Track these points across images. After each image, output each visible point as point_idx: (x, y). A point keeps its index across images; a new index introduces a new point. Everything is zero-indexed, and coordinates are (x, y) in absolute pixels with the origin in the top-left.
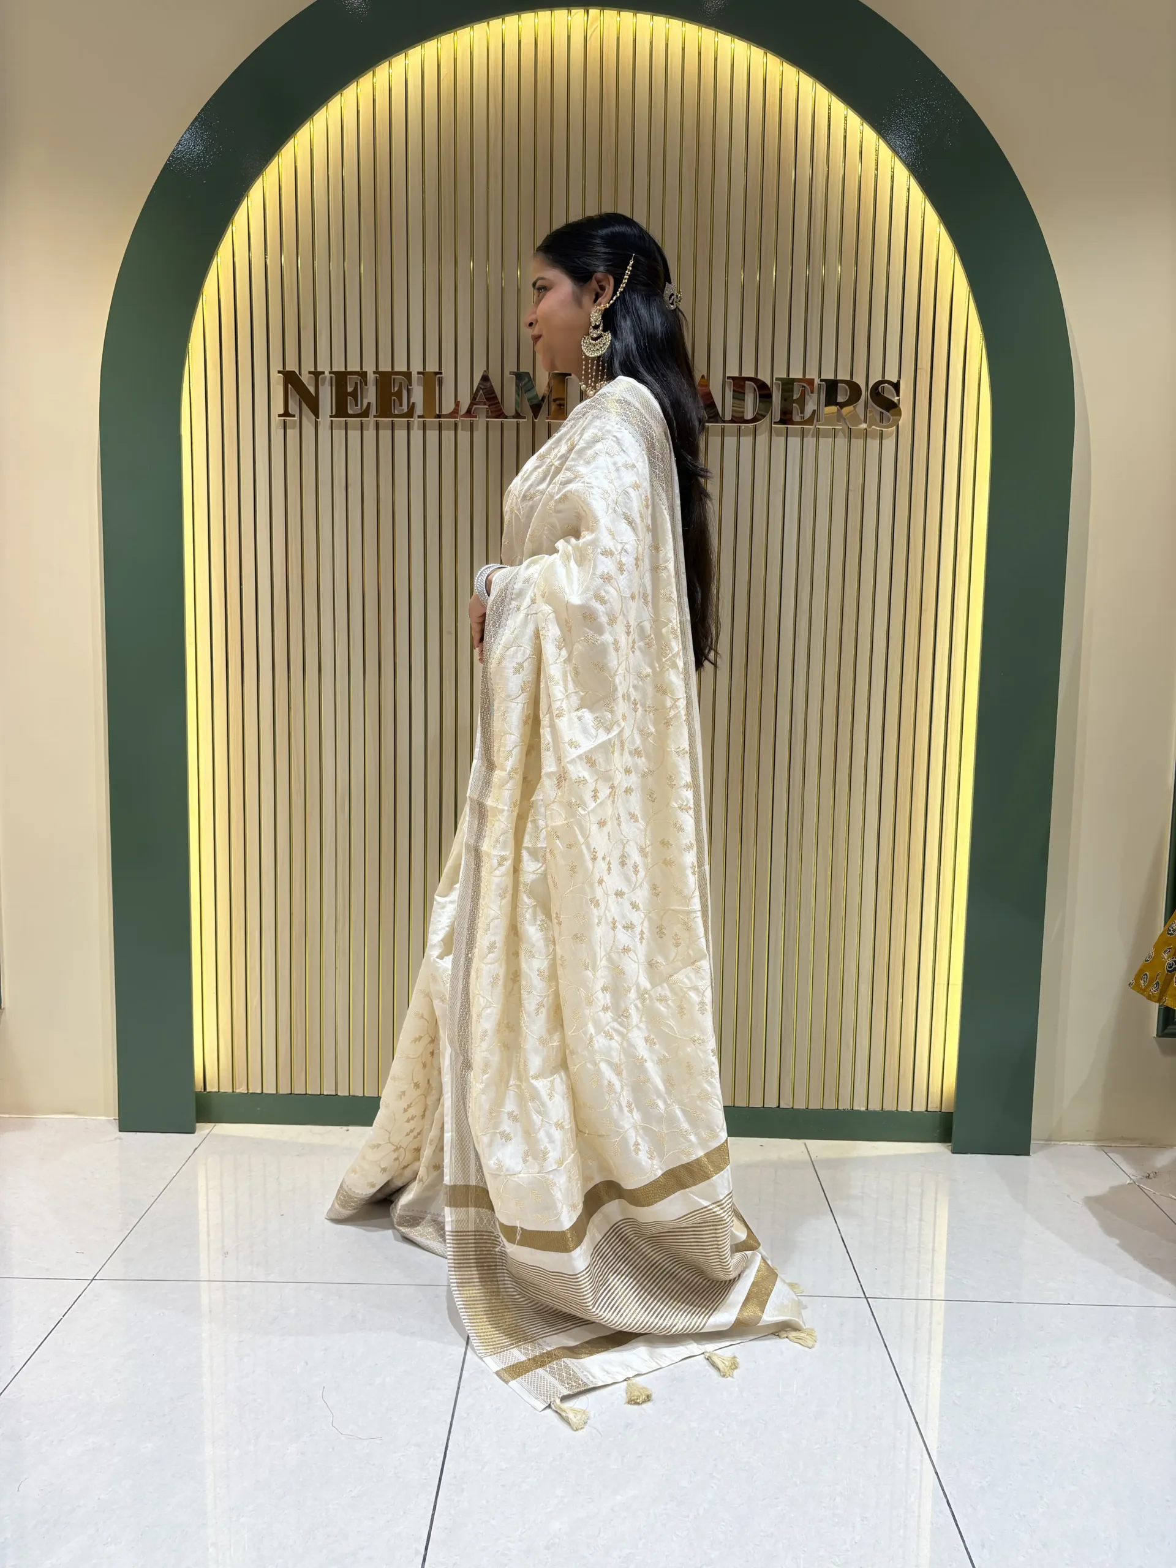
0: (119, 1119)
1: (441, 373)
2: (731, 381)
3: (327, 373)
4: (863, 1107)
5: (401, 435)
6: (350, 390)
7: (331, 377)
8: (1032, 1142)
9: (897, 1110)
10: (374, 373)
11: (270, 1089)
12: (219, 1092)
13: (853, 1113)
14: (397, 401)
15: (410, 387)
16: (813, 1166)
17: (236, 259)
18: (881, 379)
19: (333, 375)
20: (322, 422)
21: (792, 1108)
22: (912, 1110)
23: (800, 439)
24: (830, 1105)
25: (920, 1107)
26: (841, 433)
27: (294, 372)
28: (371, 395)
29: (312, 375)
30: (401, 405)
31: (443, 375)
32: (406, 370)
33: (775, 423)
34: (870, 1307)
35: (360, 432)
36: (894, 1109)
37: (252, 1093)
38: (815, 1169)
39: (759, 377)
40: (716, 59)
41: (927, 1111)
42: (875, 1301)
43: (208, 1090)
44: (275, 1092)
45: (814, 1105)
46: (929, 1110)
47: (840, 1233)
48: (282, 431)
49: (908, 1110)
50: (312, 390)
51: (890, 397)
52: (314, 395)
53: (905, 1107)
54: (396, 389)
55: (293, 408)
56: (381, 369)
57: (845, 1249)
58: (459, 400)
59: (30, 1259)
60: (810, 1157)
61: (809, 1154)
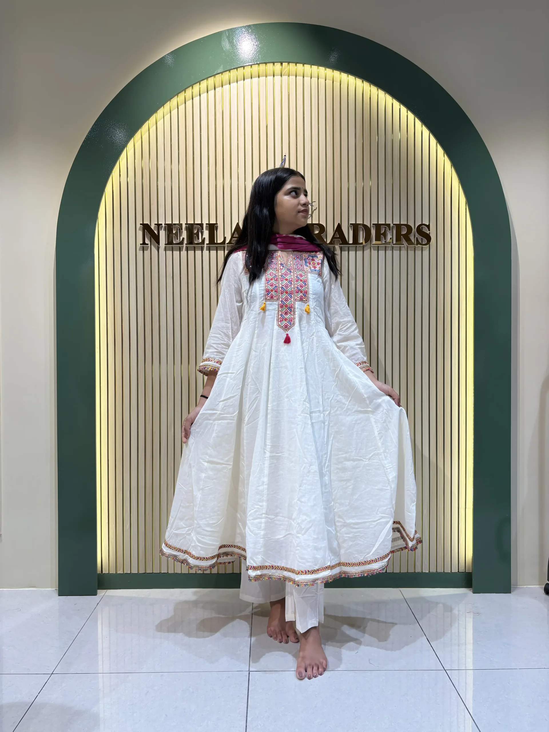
0: (59, 590)
1: (217, 224)
2: (352, 225)
3: (163, 225)
4: (427, 570)
5: (198, 253)
6: (174, 232)
7: (165, 227)
8: (512, 586)
10: (185, 224)
11: (135, 571)
12: (109, 573)
13: (422, 574)
14: (197, 238)
15: (202, 231)
16: (406, 601)
17: (121, 173)
18: (421, 223)
19: (166, 225)
20: (161, 247)
21: (393, 572)
22: (451, 572)
23: (384, 252)
24: (411, 570)
25: (455, 570)
26: (403, 248)
27: (148, 224)
28: (184, 235)
29: (157, 226)
30: (198, 239)
31: (218, 225)
32: (201, 223)
33: (372, 245)
34: (448, 675)
35: (179, 252)
36: (443, 571)
37: (125, 573)
38: (407, 603)
39: (364, 224)
40: (340, 85)
41: (458, 572)
42: (450, 672)
43: (103, 573)
44: (137, 573)
45: (404, 570)
48: (142, 251)
49: (449, 572)
50: (156, 232)
51: (426, 232)
52: (157, 234)
53: (447, 570)
54: (196, 232)
55: (147, 241)
56: (188, 223)
58: (225, 236)
59: (18, 664)
60: (404, 597)
61: (403, 596)
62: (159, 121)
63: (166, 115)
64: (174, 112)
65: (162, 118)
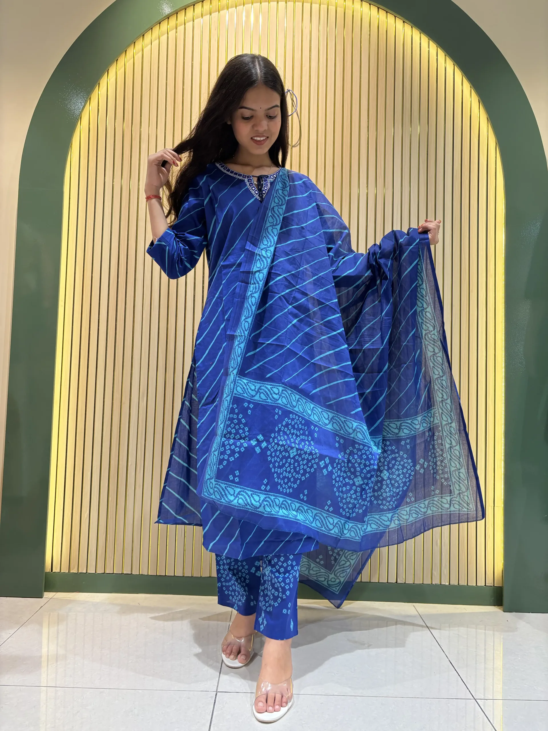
4: (447, 582)
9: (468, 585)
11: (91, 570)
12: (60, 572)
13: (441, 586)
16: (421, 617)
21: (405, 583)
22: (476, 585)
24: (428, 581)
25: (481, 583)
36: (466, 584)
37: (80, 573)
38: (423, 619)
40: (353, 18)
41: (485, 585)
43: (53, 571)
45: (418, 581)
46: (487, 585)
47: (448, 658)
53: (472, 583)
60: (418, 613)
61: (417, 611)
62: (147, 46)
63: (154, 42)
64: (164, 38)
65: (149, 45)
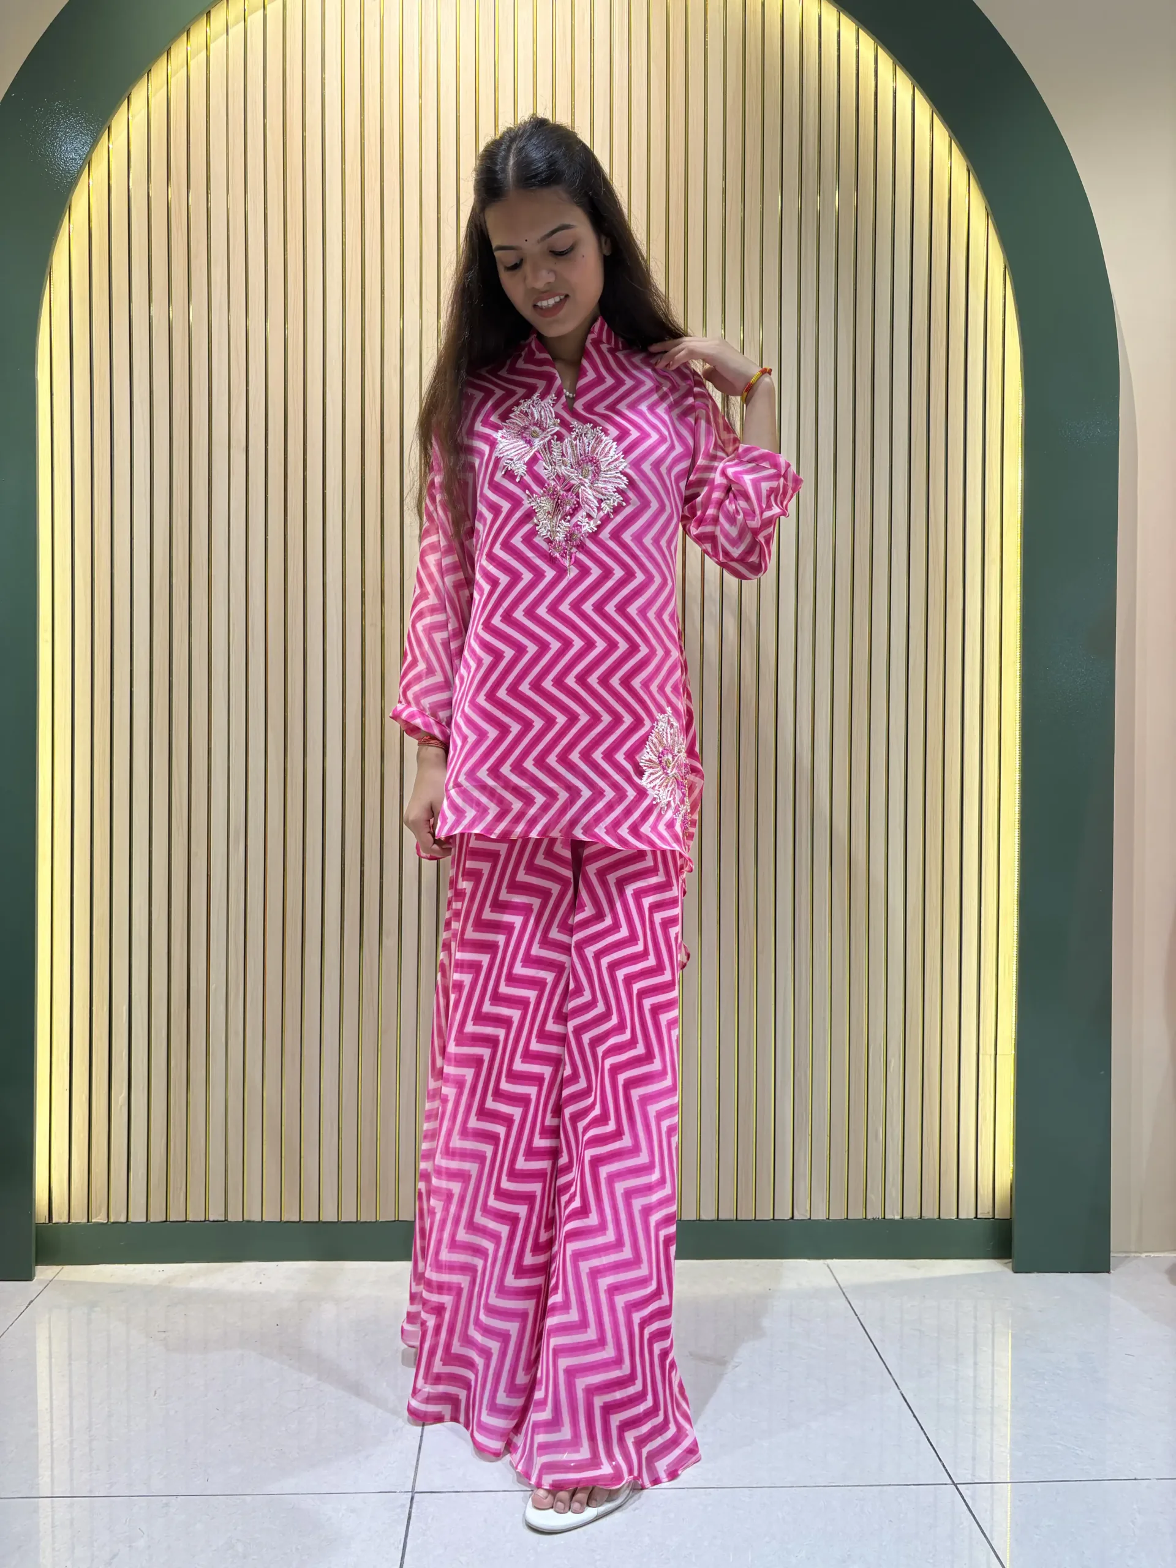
4: (898, 1215)
9: (939, 1218)
11: (138, 1216)
12: (69, 1222)
13: (884, 1223)
16: (844, 1294)
21: (810, 1219)
22: (958, 1218)
24: (857, 1214)
25: (967, 1213)
34: (963, 1498)
36: (936, 1216)
38: (846, 1298)
41: (976, 1217)
42: (968, 1489)
43: (54, 1222)
45: (838, 1214)
46: (979, 1217)
47: (899, 1389)
49: (954, 1218)
53: (949, 1214)
57: (910, 1412)
60: (837, 1282)
61: (836, 1279)
62: (217, 36)
63: (233, 26)
64: (255, 20)
65: (222, 35)
